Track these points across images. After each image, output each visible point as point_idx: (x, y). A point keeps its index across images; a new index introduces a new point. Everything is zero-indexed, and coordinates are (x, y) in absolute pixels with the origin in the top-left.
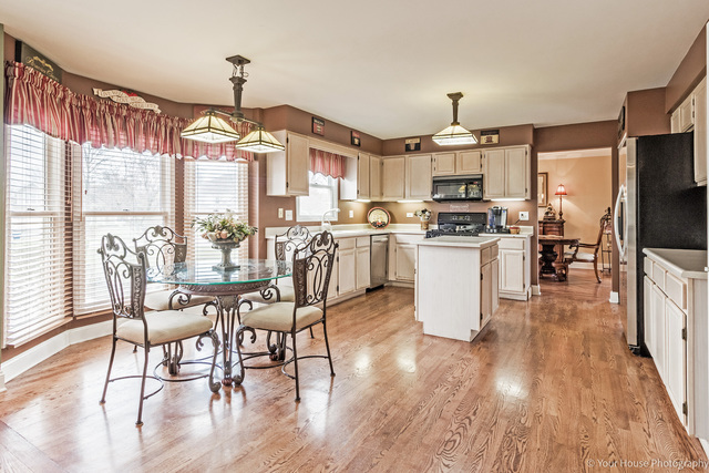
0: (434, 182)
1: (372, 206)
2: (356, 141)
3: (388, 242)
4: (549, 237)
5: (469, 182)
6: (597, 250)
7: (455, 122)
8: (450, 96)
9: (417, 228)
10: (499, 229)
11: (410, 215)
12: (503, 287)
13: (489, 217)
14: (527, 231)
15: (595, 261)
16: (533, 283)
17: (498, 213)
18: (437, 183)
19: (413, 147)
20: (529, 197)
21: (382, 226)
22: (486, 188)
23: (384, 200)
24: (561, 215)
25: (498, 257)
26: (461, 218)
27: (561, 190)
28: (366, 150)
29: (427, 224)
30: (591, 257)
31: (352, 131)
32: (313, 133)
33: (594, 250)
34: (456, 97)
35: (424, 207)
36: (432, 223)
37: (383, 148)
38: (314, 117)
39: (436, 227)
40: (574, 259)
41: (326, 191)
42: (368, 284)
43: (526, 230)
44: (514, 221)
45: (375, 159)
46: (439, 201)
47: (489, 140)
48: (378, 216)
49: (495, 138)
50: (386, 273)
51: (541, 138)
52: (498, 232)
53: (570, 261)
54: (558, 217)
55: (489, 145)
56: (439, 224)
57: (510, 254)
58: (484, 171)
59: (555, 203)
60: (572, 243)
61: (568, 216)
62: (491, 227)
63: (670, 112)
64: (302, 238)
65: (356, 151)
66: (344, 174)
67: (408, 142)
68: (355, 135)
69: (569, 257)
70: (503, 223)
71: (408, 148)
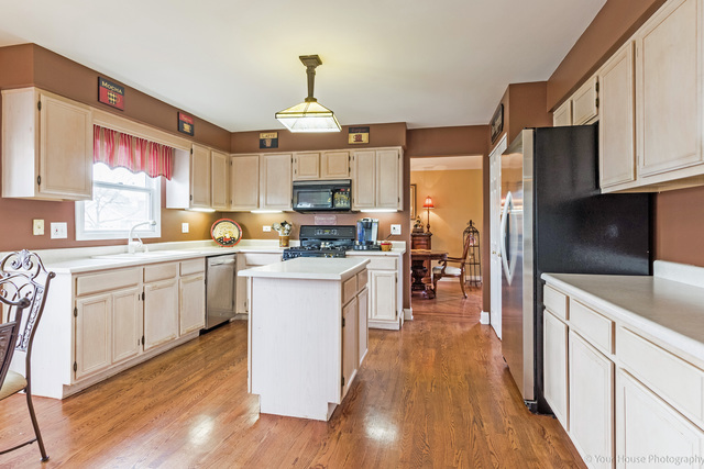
0: (295, 187)
1: (219, 216)
2: (187, 128)
3: (235, 263)
4: (419, 251)
5: (335, 189)
6: (463, 264)
7: (311, 98)
8: (303, 59)
9: (276, 246)
10: (370, 246)
11: (267, 229)
12: (372, 315)
13: (359, 231)
14: (399, 248)
15: (461, 277)
16: (406, 306)
17: (368, 226)
18: (299, 189)
19: (268, 144)
20: (401, 209)
21: (231, 242)
22: (355, 196)
23: (233, 209)
24: (428, 227)
25: (368, 285)
26: (327, 232)
27: (429, 202)
28: (203, 141)
29: (287, 240)
30: (457, 271)
31: (179, 112)
32: (100, 101)
33: (460, 264)
34: (312, 62)
35: (283, 218)
36: (294, 238)
37: (230, 142)
38: (100, 78)
39: (296, 243)
40: (443, 274)
41: (143, 196)
42: (202, 324)
43: (398, 246)
44: (385, 236)
45: (219, 157)
46: (302, 211)
47: (359, 139)
48: (225, 229)
49: (365, 137)
50: (234, 303)
51: (414, 140)
52: (368, 249)
53: (439, 276)
54: (425, 230)
55: (359, 145)
56: (302, 240)
57: (380, 276)
58: (353, 176)
59: (424, 215)
60: (441, 257)
61: (434, 228)
62: (361, 243)
63: (552, 111)
64: (29, 273)
65: (188, 141)
66: (169, 172)
67: (263, 136)
68: (183, 117)
69: (438, 272)
70: (374, 238)
71: (262, 146)
